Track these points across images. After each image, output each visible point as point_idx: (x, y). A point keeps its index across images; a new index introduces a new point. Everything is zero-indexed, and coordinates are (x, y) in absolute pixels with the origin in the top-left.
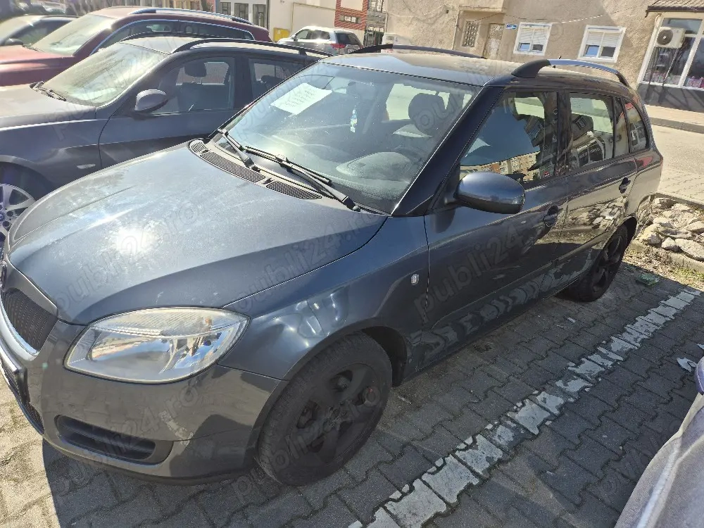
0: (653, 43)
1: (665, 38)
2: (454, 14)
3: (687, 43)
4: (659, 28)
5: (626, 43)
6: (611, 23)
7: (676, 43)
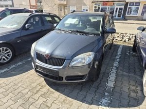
0: (94, 8)
1: (95, 7)
2: (57, 5)
3: (99, 8)
4: (94, 6)
5: (89, 8)
6: (86, 5)
7: (97, 8)
